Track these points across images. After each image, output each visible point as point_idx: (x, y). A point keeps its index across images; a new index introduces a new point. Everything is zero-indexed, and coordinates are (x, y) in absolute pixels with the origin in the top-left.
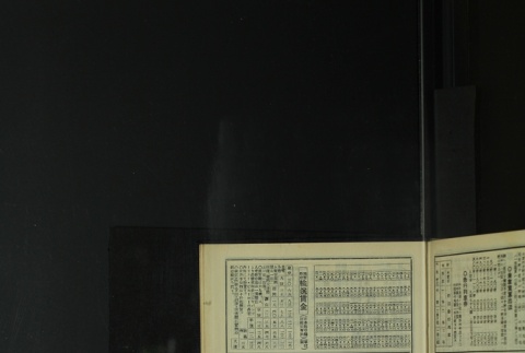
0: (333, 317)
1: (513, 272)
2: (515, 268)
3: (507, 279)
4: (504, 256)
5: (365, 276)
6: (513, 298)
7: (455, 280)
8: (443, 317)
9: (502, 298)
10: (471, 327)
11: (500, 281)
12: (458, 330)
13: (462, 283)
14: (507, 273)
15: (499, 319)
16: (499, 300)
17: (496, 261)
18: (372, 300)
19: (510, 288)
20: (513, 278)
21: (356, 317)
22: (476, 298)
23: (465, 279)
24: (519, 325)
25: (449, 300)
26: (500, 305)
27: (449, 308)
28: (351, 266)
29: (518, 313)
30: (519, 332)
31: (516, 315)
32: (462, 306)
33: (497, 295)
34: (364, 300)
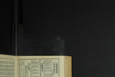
0: (2, 72)
1: (43, 64)
2: (44, 63)
3: (41, 65)
4: (41, 61)
5: (7, 63)
6: (43, 69)
7: (26, 65)
8: (22, 72)
9: (40, 69)
10: (31, 75)
11: (39, 66)
12: (27, 75)
13: (28, 65)
14: (41, 64)
15: (39, 73)
16: (39, 69)
17: (38, 61)
18: (8, 68)
19: (42, 67)
20: (43, 65)
21: (5, 72)
22: (32, 69)
23: (29, 65)
24: (45, 74)
25: (24, 69)
26: (39, 70)
27: (24, 70)
28: (5, 60)
29: (45, 72)
30: (45, 76)
31: (44, 72)
32: (28, 70)
33: (39, 68)
34: (6, 68)
